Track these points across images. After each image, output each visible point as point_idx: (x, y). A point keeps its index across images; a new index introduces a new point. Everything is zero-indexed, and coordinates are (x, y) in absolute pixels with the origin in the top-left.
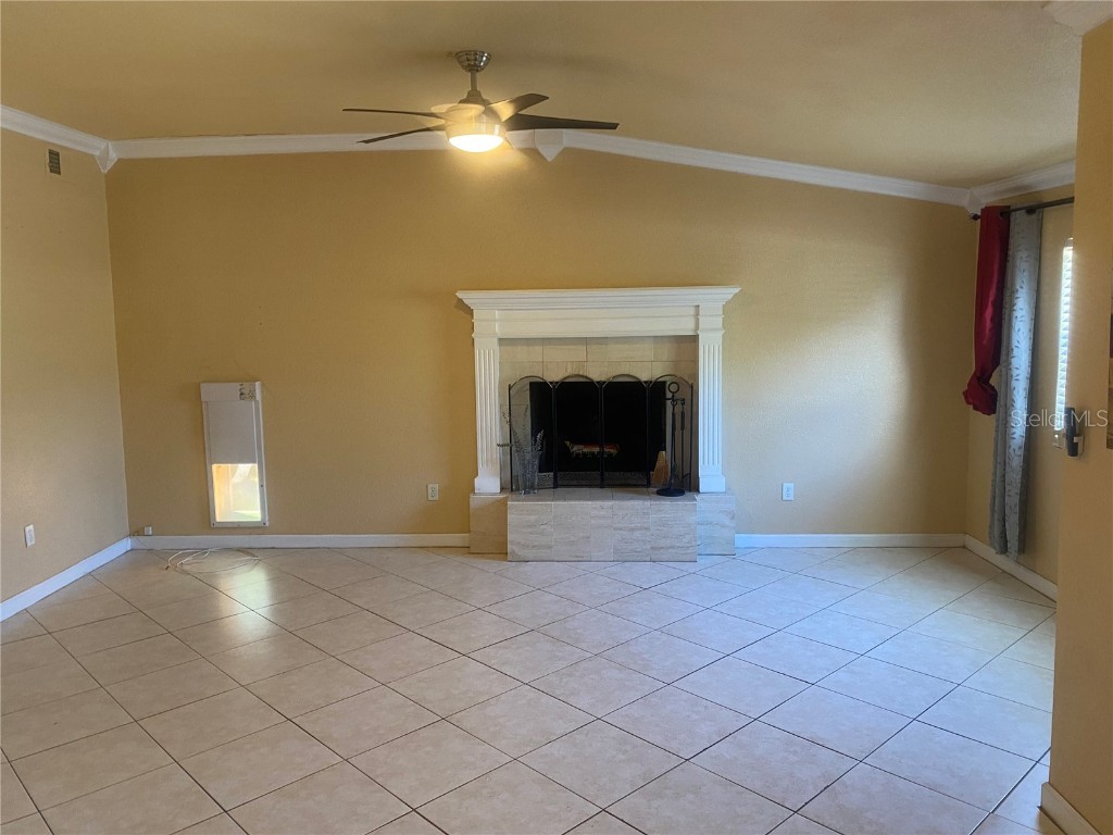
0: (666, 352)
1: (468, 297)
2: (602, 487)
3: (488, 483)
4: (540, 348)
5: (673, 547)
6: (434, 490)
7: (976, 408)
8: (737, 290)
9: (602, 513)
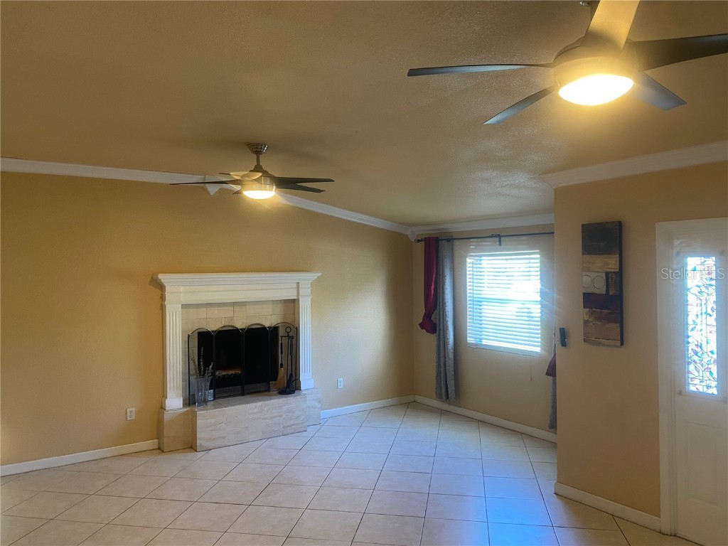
0: (279, 309)
1: (163, 278)
2: (243, 395)
3: (174, 402)
4: (205, 309)
5: (294, 425)
6: (132, 412)
7: (428, 332)
8: (320, 274)
9: (256, 411)
